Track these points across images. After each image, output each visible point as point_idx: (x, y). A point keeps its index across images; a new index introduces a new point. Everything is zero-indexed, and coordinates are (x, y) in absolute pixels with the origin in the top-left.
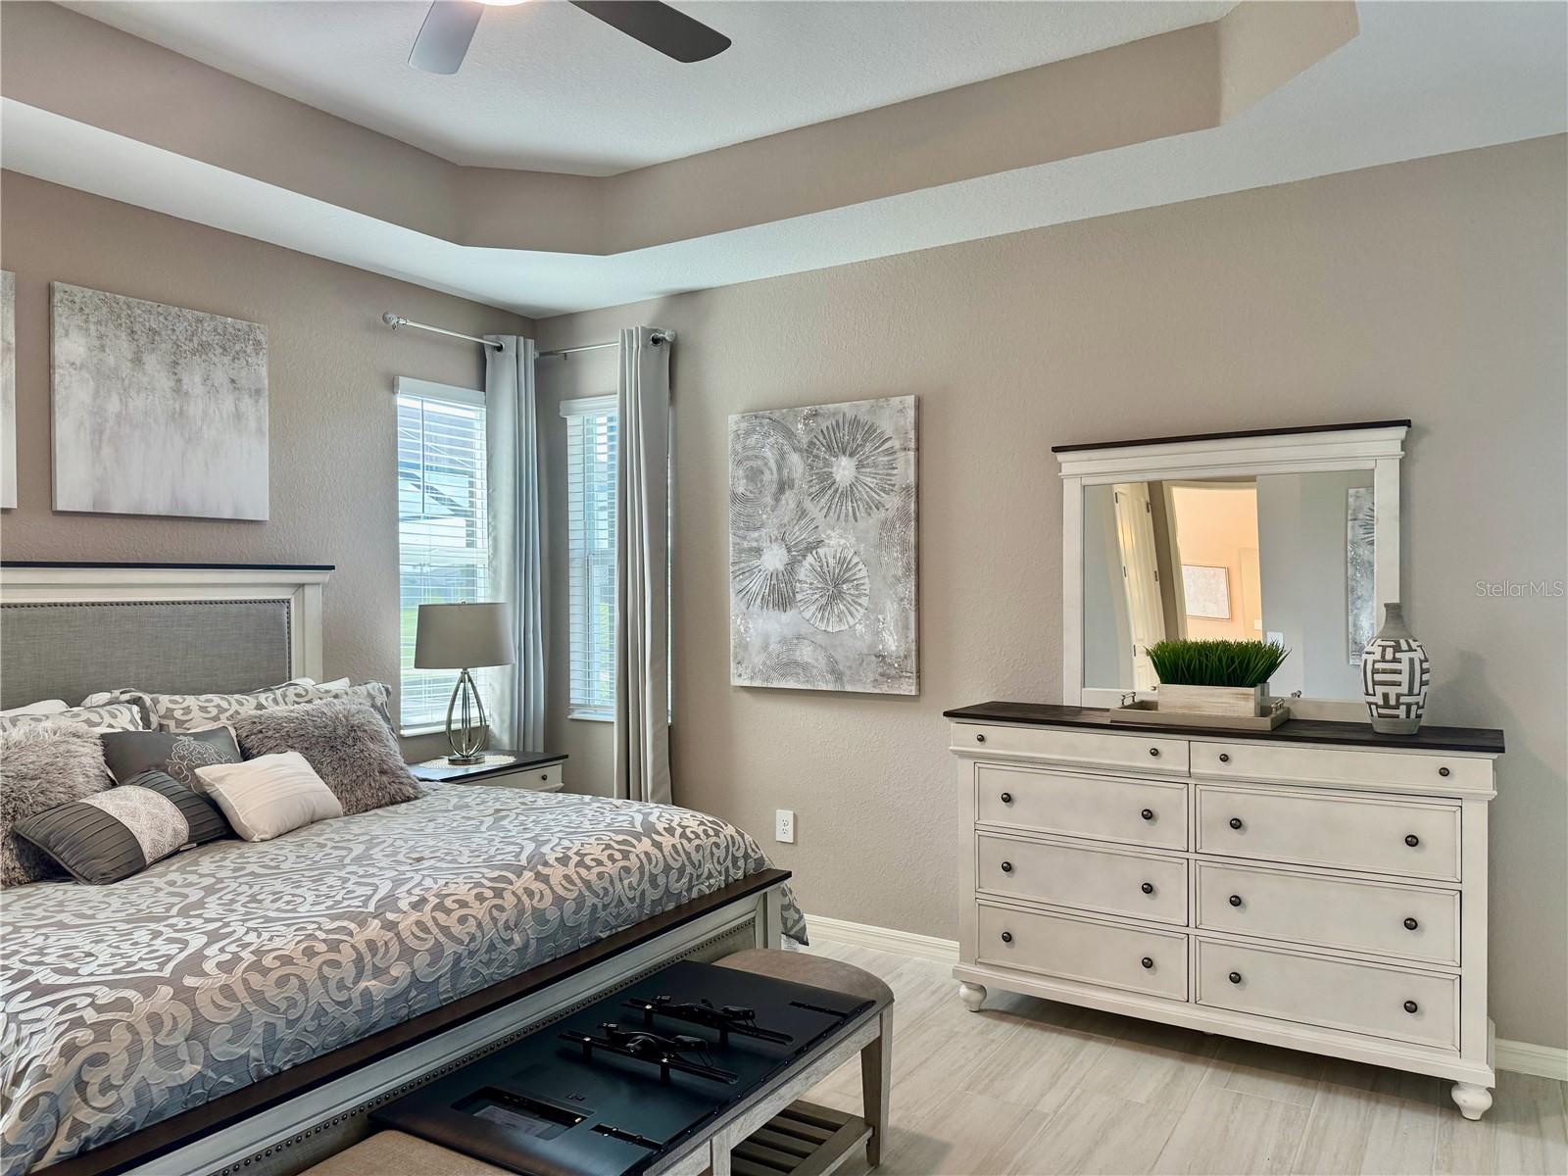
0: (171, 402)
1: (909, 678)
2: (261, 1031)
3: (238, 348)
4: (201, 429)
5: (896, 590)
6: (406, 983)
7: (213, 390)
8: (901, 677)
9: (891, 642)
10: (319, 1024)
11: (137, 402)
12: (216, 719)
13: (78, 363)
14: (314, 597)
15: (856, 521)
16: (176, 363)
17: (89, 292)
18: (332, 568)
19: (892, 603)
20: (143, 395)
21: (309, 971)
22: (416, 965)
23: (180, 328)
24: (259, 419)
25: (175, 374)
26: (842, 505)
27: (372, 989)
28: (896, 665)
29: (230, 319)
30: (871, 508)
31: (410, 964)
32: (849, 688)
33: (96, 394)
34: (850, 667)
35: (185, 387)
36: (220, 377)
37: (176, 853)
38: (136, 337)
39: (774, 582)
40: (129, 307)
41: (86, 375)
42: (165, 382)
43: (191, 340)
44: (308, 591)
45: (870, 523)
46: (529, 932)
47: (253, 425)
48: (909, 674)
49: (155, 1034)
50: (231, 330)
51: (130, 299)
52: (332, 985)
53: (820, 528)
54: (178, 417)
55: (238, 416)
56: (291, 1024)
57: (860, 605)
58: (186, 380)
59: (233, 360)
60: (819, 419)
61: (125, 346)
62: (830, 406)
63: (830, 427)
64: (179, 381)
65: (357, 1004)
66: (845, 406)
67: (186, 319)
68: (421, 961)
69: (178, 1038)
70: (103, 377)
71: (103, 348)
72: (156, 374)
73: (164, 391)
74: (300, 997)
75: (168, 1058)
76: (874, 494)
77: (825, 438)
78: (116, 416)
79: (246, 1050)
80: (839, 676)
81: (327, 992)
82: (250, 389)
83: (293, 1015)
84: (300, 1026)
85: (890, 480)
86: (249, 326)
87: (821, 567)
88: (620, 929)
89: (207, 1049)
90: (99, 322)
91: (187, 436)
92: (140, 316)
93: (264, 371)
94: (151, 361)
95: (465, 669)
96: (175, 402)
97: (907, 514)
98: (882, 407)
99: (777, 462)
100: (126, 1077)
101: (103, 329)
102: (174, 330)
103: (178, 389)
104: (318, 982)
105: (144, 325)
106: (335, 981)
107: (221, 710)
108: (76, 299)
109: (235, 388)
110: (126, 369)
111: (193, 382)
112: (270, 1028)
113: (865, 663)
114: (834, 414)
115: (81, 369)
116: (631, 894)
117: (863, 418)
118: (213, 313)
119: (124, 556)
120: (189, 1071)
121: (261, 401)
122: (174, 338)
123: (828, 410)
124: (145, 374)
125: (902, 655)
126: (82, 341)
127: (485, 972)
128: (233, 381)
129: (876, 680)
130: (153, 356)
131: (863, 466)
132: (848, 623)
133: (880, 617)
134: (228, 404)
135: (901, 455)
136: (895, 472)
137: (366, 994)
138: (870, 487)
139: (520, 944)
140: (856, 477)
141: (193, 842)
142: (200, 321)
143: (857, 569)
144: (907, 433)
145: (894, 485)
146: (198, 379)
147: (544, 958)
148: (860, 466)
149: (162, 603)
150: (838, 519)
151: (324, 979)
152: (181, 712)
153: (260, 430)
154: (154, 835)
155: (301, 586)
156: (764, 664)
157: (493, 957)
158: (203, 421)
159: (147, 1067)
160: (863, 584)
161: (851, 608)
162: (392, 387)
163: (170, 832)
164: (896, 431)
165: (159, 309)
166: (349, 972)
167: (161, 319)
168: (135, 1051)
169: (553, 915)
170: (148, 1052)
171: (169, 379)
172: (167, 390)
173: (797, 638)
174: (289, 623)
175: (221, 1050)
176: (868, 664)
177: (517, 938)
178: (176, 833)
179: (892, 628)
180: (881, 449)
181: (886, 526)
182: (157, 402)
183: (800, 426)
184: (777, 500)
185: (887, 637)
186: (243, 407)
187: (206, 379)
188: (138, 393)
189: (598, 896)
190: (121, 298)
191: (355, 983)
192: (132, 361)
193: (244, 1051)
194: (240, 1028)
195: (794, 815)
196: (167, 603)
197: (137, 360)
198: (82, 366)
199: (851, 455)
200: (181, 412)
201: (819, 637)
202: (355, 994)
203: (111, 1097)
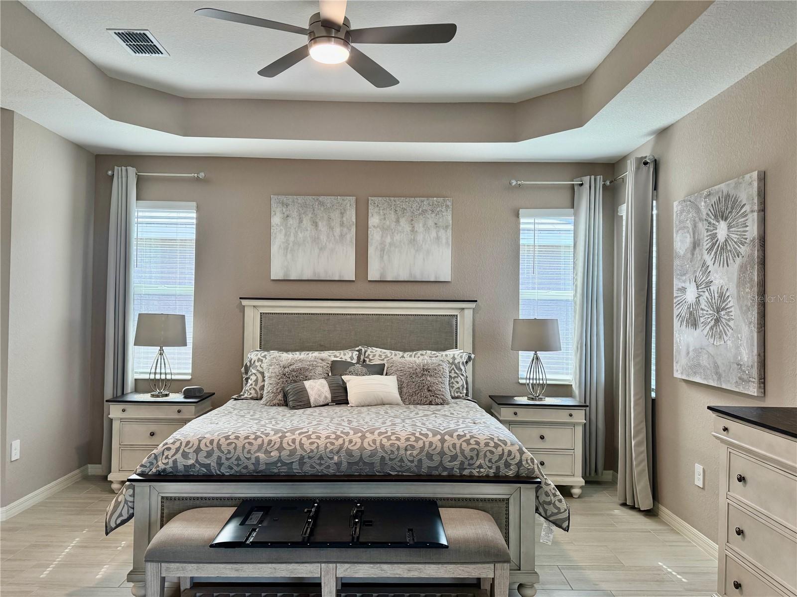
0: (410, 235)
1: (754, 382)
2: (216, 457)
3: (438, 209)
4: (422, 245)
5: (747, 316)
6: (276, 459)
7: (427, 229)
8: (750, 381)
9: (744, 355)
10: (238, 463)
11: (397, 237)
12: (383, 360)
13: (376, 226)
14: (468, 314)
15: (728, 266)
16: (412, 220)
17: (380, 198)
18: (476, 301)
19: (745, 326)
20: (399, 235)
21: (240, 444)
22: (282, 454)
23: (414, 206)
24: (447, 239)
25: (412, 224)
26: (721, 256)
27: (260, 457)
28: (747, 372)
29: (435, 198)
30: (735, 256)
31: (280, 453)
32: (724, 386)
33: (382, 236)
34: (725, 371)
35: (416, 229)
36: (430, 223)
37: (327, 405)
38: (397, 212)
39: (691, 309)
40: (395, 201)
41: (378, 229)
42: (408, 228)
43: (419, 210)
44: (466, 311)
45: (735, 266)
46: (342, 457)
47: (444, 241)
48: (753, 380)
49: (185, 447)
50: (436, 203)
51: (396, 198)
52: (246, 451)
53: (711, 272)
54: (413, 242)
55: (438, 238)
56: (227, 459)
57: (729, 326)
58: (416, 226)
59: (436, 215)
60: (711, 197)
61: (393, 216)
62: (715, 187)
63: (716, 202)
64: (414, 227)
65: (253, 461)
66: (722, 186)
67: (417, 202)
68: (285, 453)
69: (191, 450)
70: (384, 229)
71: (385, 219)
72: (404, 226)
73: (407, 231)
74: (233, 451)
75: (185, 455)
76: (737, 247)
77: (714, 210)
78: (389, 244)
79: (210, 462)
80: (719, 377)
81: (243, 452)
82: (443, 226)
83: (228, 456)
84: (231, 461)
85: (745, 235)
86: (444, 200)
87: (712, 299)
88: (404, 474)
89: (197, 457)
90: (384, 209)
91: (416, 249)
92: (399, 204)
93: (450, 218)
94: (403, 221)
95: (536, 352)
96: (412, 235)
97: (753, 260)
98: (741, 183)
99: (693, 229)
100: (172, 457)
101: (385, 212)
102: (412, 207)
103: (413, 230)
104: (241, 448)
105: (400, 208)
106: (247, 450)
107: (386, 357)
108: (376, 202)
109: (436, 227)
110: (393, 225)
111: (419, 227)
112: (219, 458)
113: (731, 369)
114: (718, 192)
115: (377, 227)
116: (411, 459)
117: (732, 193)
118: (428, 197)
119: (393, 297)
120: (191, 462)
121: (448, 231)
122: (412, 210)
123: (715, 190)
124: (400, 226)
125: (750, 365)
126: (378, 218)
127: (318, 467)
128: (436, 224)
129: (737, 382)
130: (404, 219)
131: (731, 227)
132: (724, 340)
133: (739, 335)
134: (433, 234)
135: (750, 216)
136: (747, 229)
137: (257, 458)
138: (735, 242)
139: (336, 461)
140: (728, 235)
141: (334, 402)
142: (422, 201)
143: (728, 300)
144: (753, 199)
145: (746, 239)
146: (421, 225)
147: (355, 472)
148: (729, 227)
149: (402, 315)
150: (720, 265)
151: (244, 447)
152: (372, 356)
153: (447, 243)
154: (317, 397)
155: (463, 309)
156: (687, 364)
157: (322, 462)
158: (423, 242)
159: (178, 456)
160: (731, 311)
161: (725, 329)
162: (517, 215)
163: (323, 397)
164: (748, 199)
165: (406, 200)
166: (255, 448)
167: (407, 203)
168: (177, 450)
169: (357, 454)
170: (181, 451)
171: (409, 227)
172: (409, 231)
173: (701, 349)
174: (456, 325)
175: (202, 459)
176: (733, 370)
177: (336, 458)
178: (326, 397)
179: (745, 345)
180: (740, 214)
181: (743, 269)
182: (405, 237)
183: (703, 204)
184: (693, 254)
185: (743, 351)
186: (440, 234)
187: (425, 224)
188: (397, 234)
189: (387, 453)
190: (392, 199)
191: (255, 453)
192: (396, 222)
193: (209, 462)
194: (209, 454)
195: (703, 469)
196: (404, 315)
197: (398, 221)
198: (378, 227)
199: (726, 220)
200: (414, 240)
201: (710, 348)
202: (253, 457)
203: (167, 460)
